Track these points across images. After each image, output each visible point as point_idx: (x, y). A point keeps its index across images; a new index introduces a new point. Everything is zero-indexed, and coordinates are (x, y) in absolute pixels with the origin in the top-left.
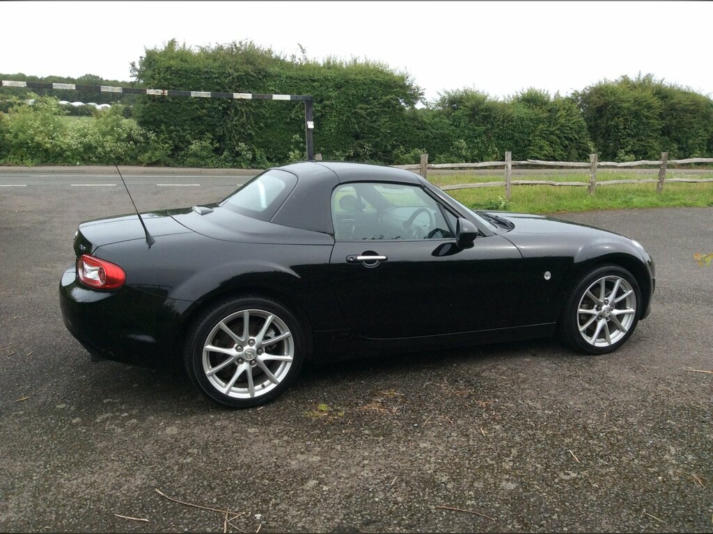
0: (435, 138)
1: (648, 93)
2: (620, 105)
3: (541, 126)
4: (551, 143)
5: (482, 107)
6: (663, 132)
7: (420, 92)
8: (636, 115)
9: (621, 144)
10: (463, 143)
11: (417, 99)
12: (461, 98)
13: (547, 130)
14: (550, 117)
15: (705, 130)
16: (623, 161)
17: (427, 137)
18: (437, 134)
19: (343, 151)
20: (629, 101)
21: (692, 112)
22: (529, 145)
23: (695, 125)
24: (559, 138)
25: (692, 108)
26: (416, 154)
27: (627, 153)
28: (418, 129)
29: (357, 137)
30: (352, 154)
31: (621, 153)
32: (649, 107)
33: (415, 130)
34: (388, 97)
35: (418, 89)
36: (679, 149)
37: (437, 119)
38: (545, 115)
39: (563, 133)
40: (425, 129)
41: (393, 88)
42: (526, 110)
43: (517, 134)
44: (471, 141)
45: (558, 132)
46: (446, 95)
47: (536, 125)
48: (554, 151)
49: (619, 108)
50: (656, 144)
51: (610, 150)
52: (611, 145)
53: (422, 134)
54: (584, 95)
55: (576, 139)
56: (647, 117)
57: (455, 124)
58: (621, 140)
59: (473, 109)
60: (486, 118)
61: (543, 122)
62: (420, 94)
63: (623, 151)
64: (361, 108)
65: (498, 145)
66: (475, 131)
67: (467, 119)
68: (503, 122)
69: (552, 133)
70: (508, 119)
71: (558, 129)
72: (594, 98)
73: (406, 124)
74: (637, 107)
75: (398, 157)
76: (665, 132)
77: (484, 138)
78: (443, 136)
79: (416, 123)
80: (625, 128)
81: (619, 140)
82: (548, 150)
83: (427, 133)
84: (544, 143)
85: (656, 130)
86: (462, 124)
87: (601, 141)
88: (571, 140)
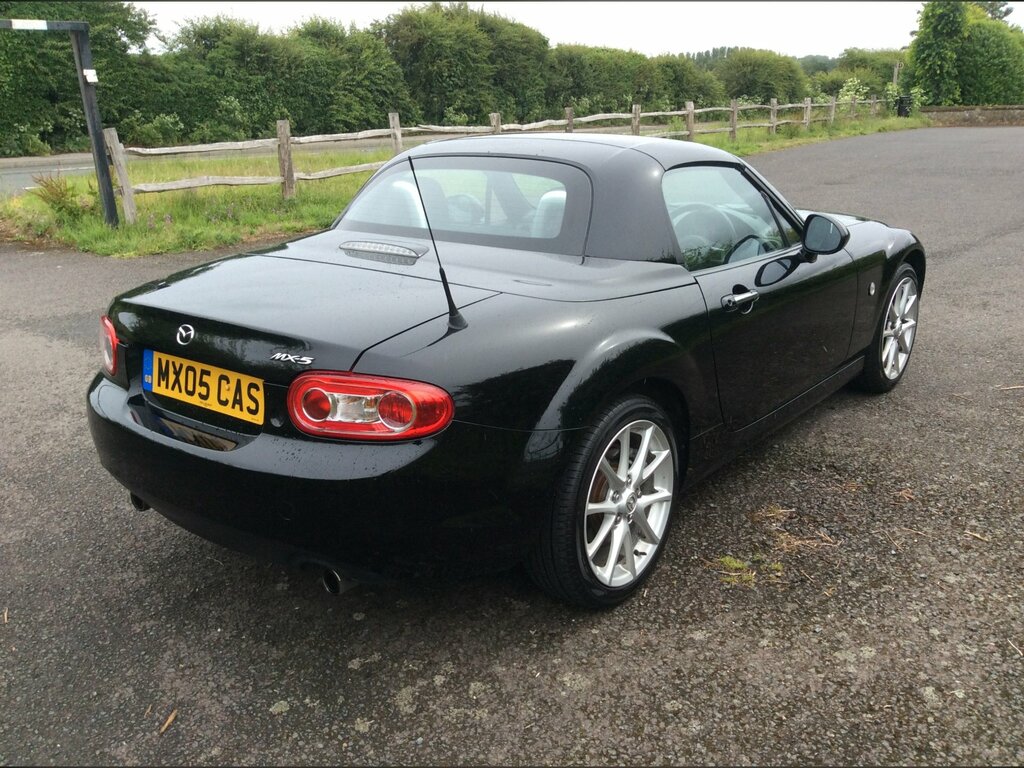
0: (188, 95)
1: (471, 26)
2: (439, 42)
3: (344, 74)
4: (363, 100)
5: (253, 44)
6: (495, 80)
7: (150, 19)
8: (461, 55)
9: (447, 99)
10: (234, 102)
11: (146, 30)
12: (216, 29)
13: (353, 80)
14: (352, 61)
15: (541, 76)
16: (454, 123)
17: (175, 94)
18: (190, 88)
19: (32, 124)
20: (450, 36)
21: (525, 52)
22: (332, 103)
23: (531, 70)
24: (370, 91)
25: (524, 46)
26: (162, 124)
27: (457, 111)
28: (157, 80)
29: (52, 97)
30: (50, 128)
31: (450, 112)
32: (474, 45)
33: (153, 83)
34: (99, 28)
35: (145, 13)
36: (516, 103)
37: (185, 64)
38: (345, 56)
39: (376, 84)
40: (169, 81)
41: (103, 12)
42: (317, 49)
43: (311, 87)
44: (245, 99)
45: (367, 83)
46: (189, 25)
47: (336, 73)
48: (366, 112)
49: (439, 46)
50: (490, 98)
51: (436, 108)
52: (435, 99)
53: (165, 88)
54: (388, 26)
55: (392, 93)
56: (474, 60)
57: (216, 70)
58: (448, 93)
59: (239, 47)
60: (262, 61)
61: (346, 68)
62: (150, 23)
63: (451, 108)
64: (53, 47)
65: (287, 104)
66: (249, 82)
67: (234, 64)
68: (289, 67)
69: (359, 84)
70: (295, 63)
71: (366, 78)
72: (404, 31)
73: (136, 74)
74: (461, 46)
75: (132, 128)
76: (498, 80)
77: (265, 93)
78: (201, 92)
79: (153, 72)
80: (450, 76)
81: (444, 93)
82: (358, 110)
83: (174, 87)
84: (350, 99)
85: (487, 79)
86: (228, 72)
87: (423, 95)
88: (384, 93)
